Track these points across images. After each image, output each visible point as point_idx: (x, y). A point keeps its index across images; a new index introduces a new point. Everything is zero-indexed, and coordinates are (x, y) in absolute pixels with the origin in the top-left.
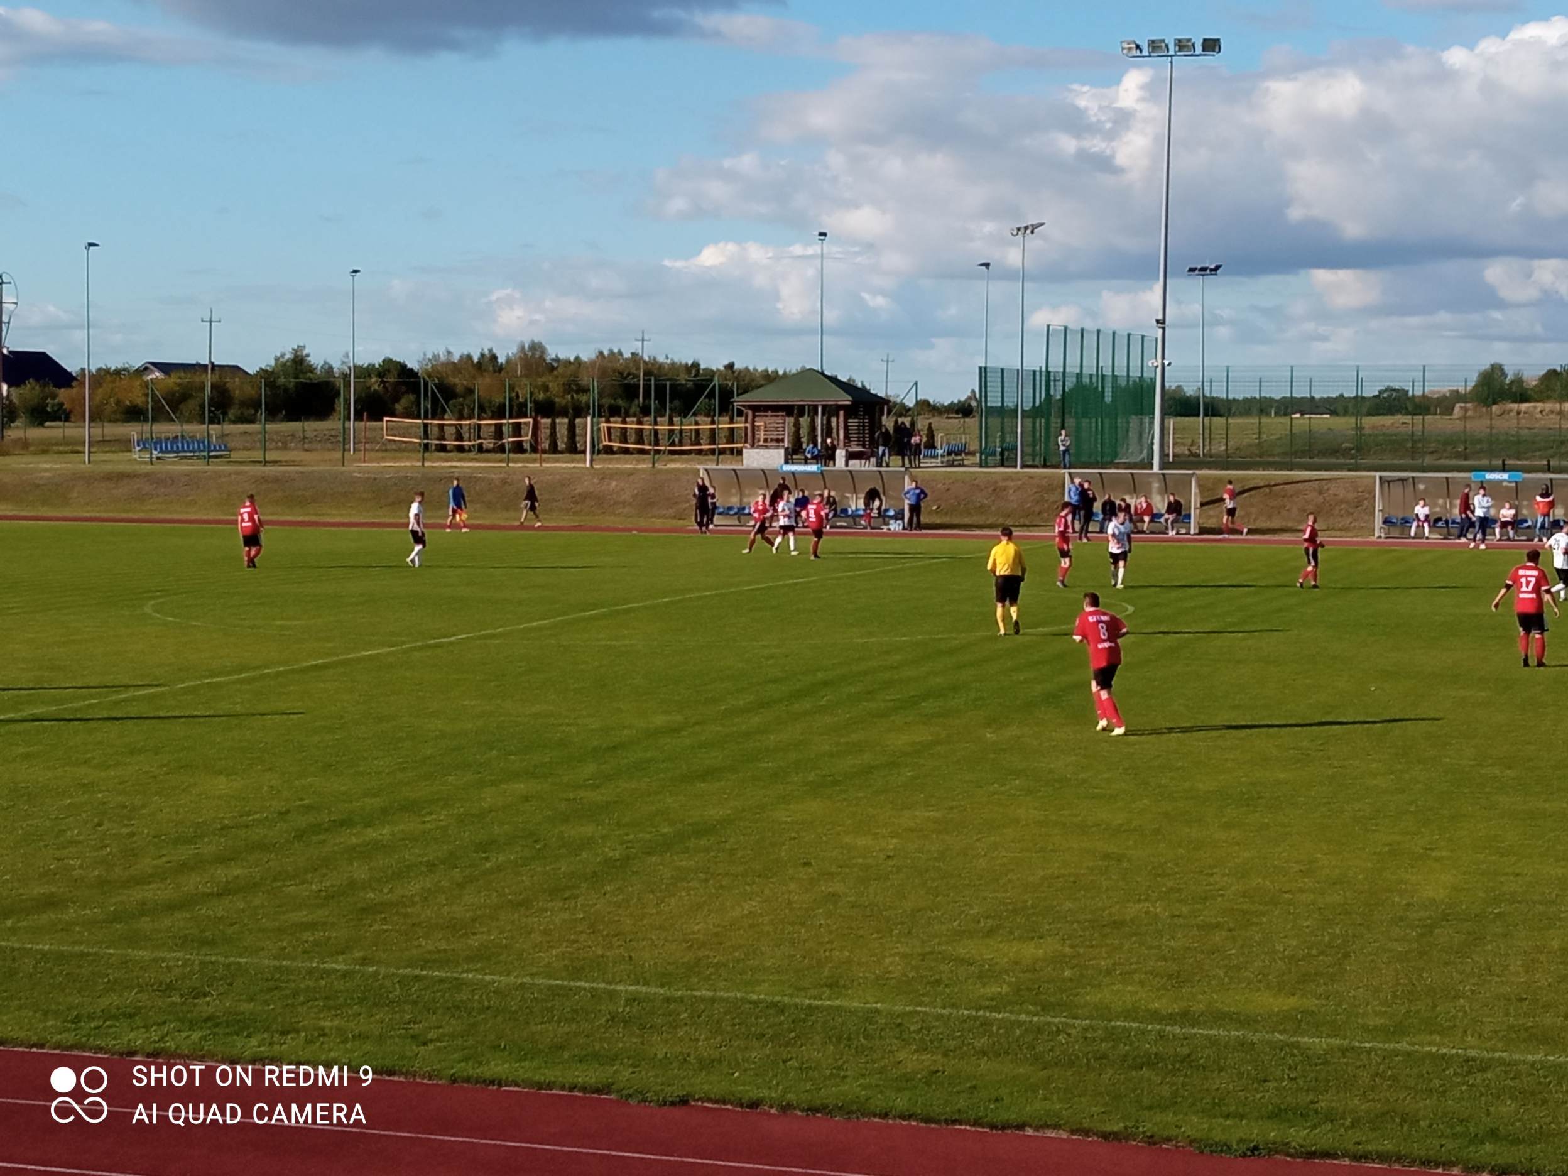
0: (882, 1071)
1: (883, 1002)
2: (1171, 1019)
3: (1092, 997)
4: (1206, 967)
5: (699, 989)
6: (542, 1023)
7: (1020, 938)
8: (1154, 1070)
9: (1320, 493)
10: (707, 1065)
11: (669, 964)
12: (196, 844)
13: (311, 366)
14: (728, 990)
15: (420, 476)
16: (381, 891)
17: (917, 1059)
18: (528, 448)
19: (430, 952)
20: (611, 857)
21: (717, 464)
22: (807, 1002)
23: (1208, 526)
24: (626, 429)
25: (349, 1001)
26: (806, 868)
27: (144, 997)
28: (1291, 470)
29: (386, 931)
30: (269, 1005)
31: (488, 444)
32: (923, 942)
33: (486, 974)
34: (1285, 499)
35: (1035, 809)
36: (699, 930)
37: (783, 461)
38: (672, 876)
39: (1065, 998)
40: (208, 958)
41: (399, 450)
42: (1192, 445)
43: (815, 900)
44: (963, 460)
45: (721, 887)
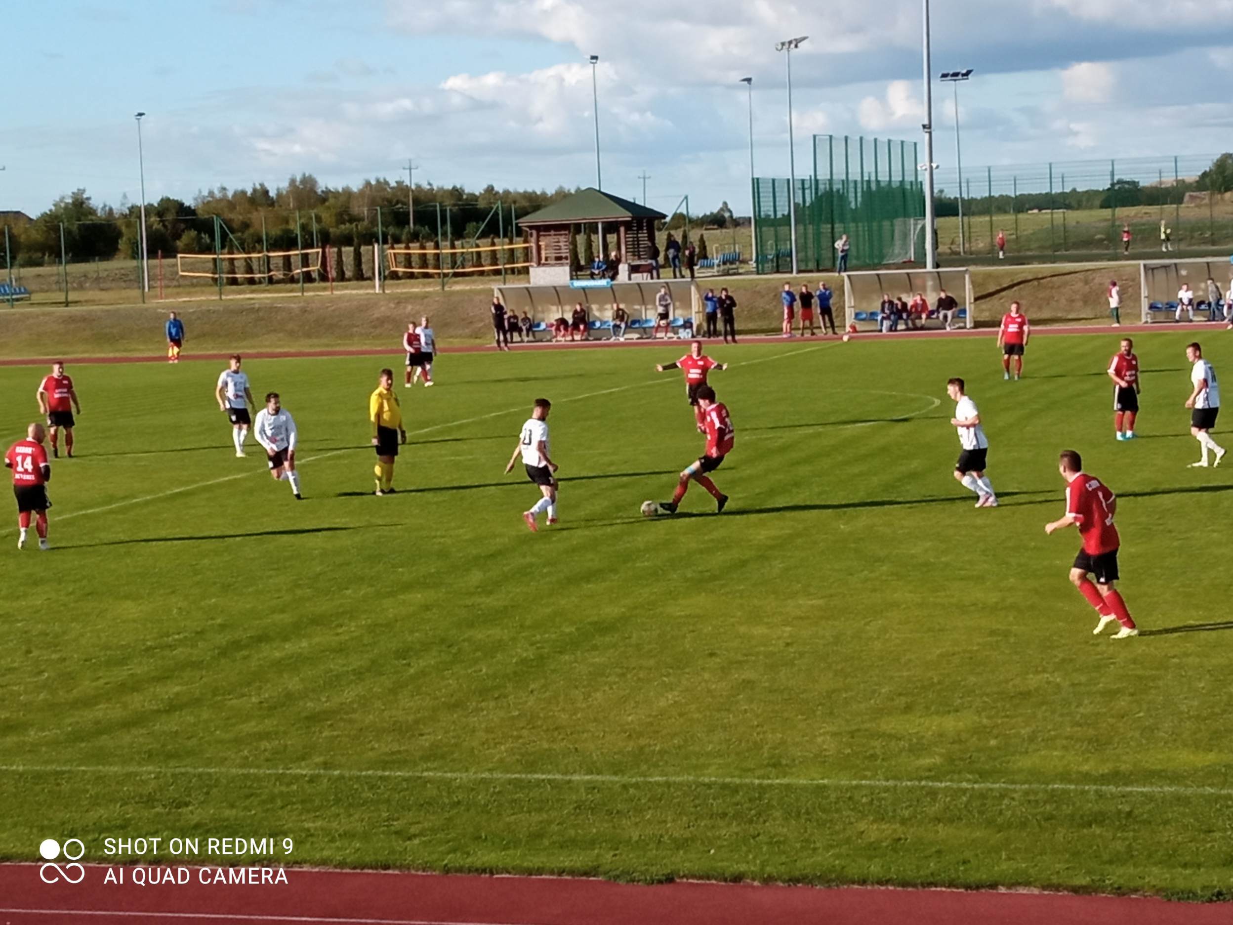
0: (848, 841)
1: (829, 778)
2: (1104, 779)
3: (1025, 763)
4: (1122, 730)
5: (651, 775)
6: (513, 814)
7: (937, 713)
8: (1103, 827)
9: (1086, 282)
10: (681, 844)
11: (615, 753)
12: (127, 665)
13: (91, 208)
14: (677, 774)
15: (221, 309)
16: (319, 700)
17: (878, 829)
18: (317, 277)
19: (386, 754)
20: (526, 658)
21: (505, 283)
22: (757, 782)
23: (982, 319)
24: (409, 254)
25: (325, 804)
26: (713, 658)
27: (130, 808)
28: (1054, 262)
29: (338, 736)
30: (250, 811)
31: (278, 274)
32: (847, 721)
33: (446, 772)
34: (1054, 291)
35: (910, 592)
36: (632, 721)
37: (568, 277)
38: (589, 672)
39: (998, 766)
40: (177, 770)
41: (193, 285)
42: (952, 243)
43: (732, 687)
44: (737, 269)
45: (639, 679)
